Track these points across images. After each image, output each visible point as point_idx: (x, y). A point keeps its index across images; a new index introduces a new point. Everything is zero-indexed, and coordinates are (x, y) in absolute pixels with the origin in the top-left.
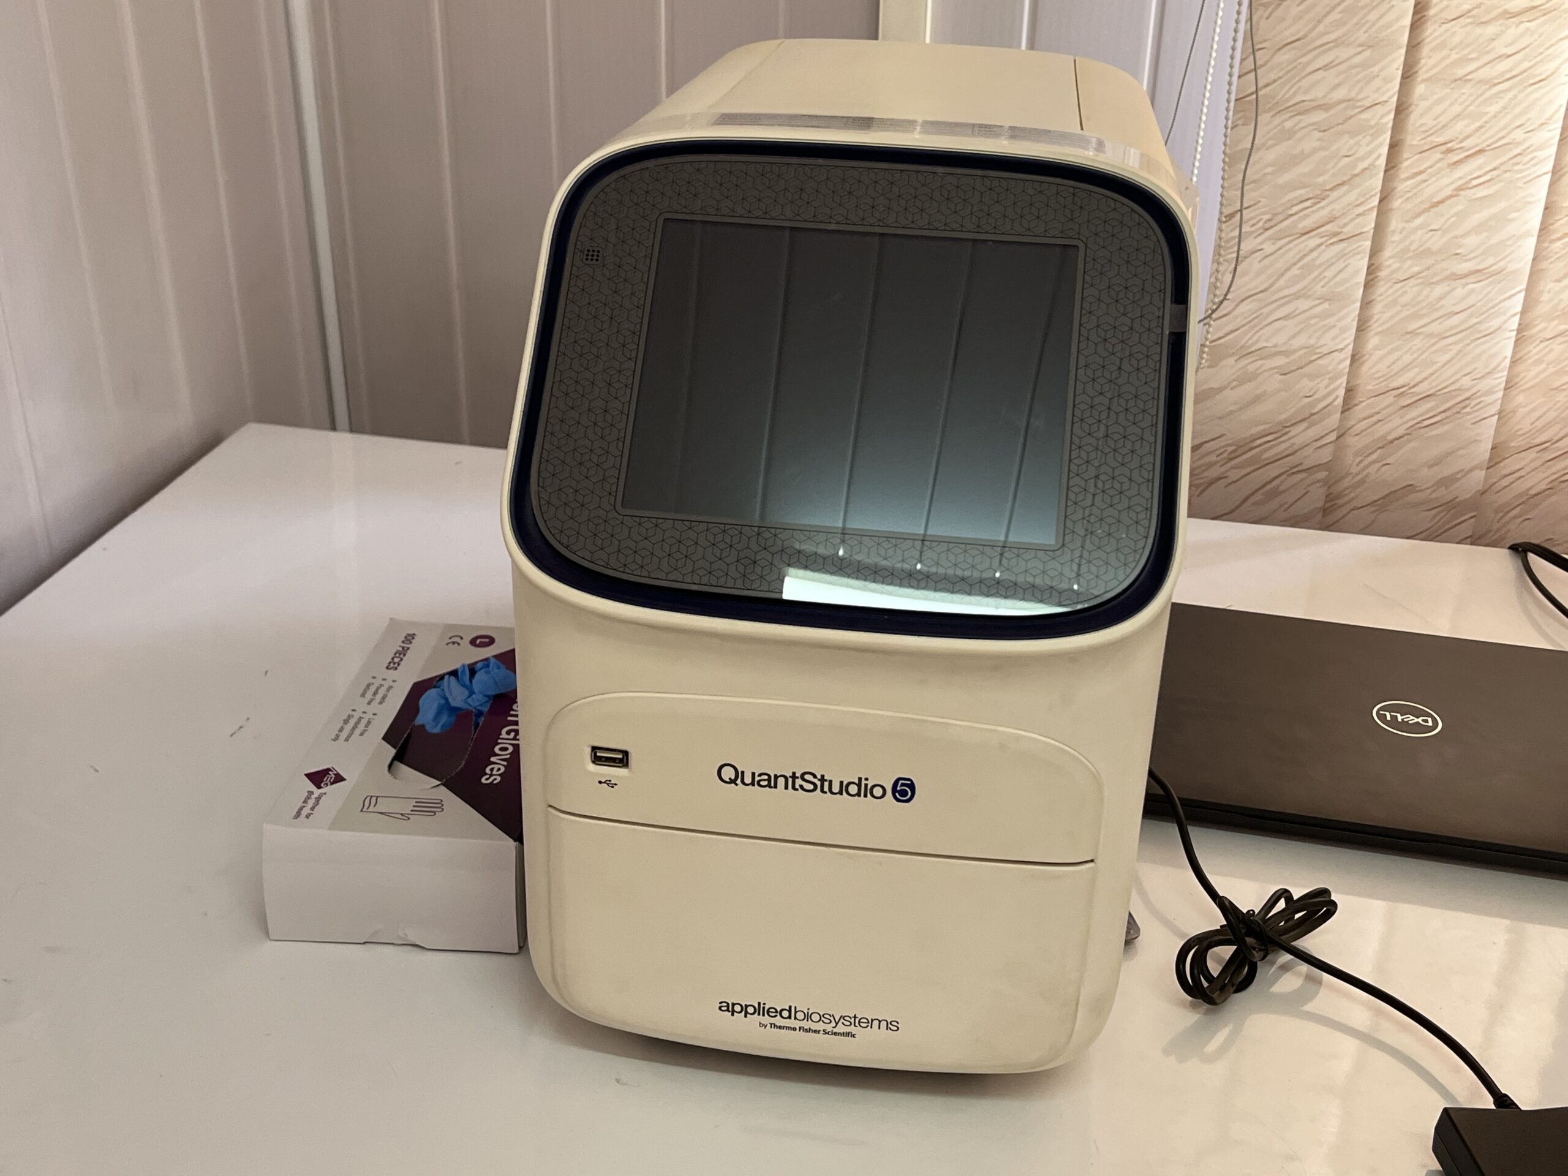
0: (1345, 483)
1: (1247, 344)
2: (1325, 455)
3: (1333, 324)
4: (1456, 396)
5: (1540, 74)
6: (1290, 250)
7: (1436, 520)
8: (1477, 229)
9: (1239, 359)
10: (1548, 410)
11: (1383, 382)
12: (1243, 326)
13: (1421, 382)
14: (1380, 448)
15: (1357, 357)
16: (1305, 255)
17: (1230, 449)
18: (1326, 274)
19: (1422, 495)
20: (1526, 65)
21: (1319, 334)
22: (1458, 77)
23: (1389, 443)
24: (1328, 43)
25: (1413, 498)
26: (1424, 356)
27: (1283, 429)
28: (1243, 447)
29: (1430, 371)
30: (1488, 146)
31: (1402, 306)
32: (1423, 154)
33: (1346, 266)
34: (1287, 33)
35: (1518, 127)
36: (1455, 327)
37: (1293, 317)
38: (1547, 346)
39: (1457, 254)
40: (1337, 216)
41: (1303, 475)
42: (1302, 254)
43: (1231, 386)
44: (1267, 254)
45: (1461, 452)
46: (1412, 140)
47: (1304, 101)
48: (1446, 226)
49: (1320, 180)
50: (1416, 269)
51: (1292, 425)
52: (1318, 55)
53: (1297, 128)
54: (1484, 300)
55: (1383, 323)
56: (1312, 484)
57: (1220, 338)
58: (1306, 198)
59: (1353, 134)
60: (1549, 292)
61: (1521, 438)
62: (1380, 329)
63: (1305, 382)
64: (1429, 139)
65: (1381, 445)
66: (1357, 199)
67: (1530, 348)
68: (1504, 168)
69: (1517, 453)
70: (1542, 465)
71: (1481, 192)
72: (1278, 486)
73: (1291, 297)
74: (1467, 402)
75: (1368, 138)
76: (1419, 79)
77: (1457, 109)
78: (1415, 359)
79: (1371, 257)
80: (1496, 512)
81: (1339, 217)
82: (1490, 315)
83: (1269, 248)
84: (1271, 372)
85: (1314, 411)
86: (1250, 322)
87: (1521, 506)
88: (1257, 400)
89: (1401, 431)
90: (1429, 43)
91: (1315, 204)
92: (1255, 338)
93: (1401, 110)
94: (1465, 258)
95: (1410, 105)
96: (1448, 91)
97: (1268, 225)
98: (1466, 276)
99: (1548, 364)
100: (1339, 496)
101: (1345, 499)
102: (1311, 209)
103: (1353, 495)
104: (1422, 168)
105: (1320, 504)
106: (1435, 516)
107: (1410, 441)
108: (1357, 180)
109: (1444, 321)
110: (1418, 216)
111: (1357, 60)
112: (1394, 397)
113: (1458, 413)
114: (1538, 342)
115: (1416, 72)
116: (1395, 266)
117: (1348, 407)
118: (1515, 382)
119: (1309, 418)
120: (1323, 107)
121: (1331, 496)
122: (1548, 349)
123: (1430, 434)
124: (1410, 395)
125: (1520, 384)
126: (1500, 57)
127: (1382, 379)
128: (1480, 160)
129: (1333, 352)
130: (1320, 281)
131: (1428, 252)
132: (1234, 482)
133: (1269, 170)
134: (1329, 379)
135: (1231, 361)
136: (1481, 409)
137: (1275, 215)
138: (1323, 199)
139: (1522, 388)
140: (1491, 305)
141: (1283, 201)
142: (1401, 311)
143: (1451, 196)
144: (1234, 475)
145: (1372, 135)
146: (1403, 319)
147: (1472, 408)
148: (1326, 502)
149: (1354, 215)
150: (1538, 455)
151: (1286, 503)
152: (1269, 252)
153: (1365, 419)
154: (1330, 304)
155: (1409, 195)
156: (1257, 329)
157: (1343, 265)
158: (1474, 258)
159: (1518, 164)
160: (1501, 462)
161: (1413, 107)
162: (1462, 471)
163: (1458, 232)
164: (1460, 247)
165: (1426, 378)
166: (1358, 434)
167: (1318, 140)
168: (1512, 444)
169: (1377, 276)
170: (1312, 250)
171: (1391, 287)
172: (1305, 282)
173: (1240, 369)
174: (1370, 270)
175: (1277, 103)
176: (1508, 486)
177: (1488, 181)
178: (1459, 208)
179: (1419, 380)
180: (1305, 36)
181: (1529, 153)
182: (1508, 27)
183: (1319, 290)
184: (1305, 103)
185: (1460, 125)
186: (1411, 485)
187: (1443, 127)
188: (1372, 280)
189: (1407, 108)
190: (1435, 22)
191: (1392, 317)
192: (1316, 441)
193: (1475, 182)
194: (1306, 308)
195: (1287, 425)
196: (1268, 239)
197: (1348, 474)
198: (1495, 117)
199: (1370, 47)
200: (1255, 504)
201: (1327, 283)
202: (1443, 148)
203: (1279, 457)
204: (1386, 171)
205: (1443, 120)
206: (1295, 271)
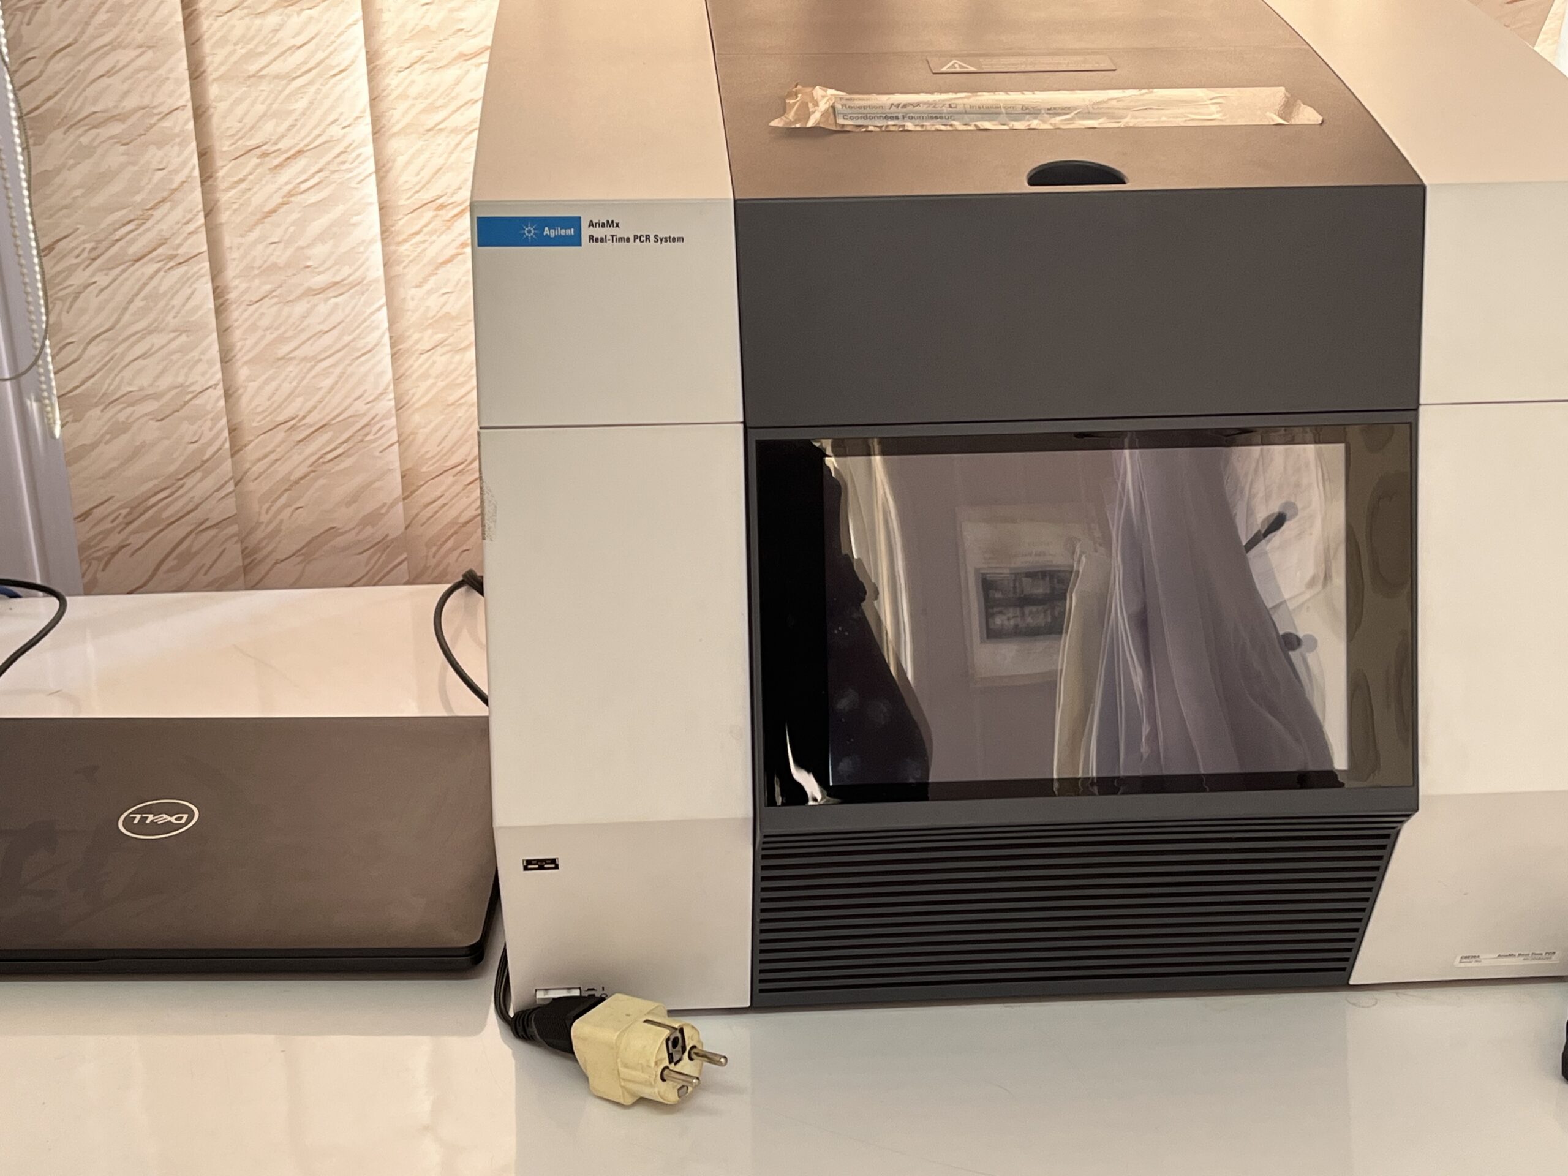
0: (259, 534)
1: (110, 391)
2: (230, 507)
3: (197, 358)
4: (354, 423)
5: (339, 65)
6: (127, 279)
7: (373, 562)
8: (321, 238)
9: (105, 408)
10: (452, 428)
11: (267, 416)
12: (99, 370)
13: (310, 412)
14: (287, 490)
15: (230, 392)
16: (145, 284)
17: (124, 512)
18: (175, 302)
19: (350, 537)
20: (320, 55)
21: (186, 370)
22: (251, 73)
23: (294, 484)
24: (105, 46)
25: (340, 541)
26: (304, 382)
27: (175, 482)
28: (137, 508)
29: (317, 398)
30: (307, 145)
31: (264, 330)
32: (238, 160)
33: (193, 293)
34: (55, 39)
35: (333, 122)
36: (330, 347)
37: (151, 355)
38: (427, 360)
39: (308, 267)
40: (167, 237)
41: (213, 532)
42: (141, 282)
43: (104, 441)
44: (102, 287)
45: (378, 484)
46: (222, 146)
47: (95, 113)
48: (286, 237)
49: (138, 198)
50: (268, 287)
51: (186, 476)
52: (97, 60)
53: (95, 144)
54: (353, 314)
55: (249, 351)
56: (226, 540)
57: (77, 387)
58: (128, 220)
59: (160, 145)
60: (413, 299)
61: (431, 463)
62: (246, 359)
63: (185, 425)
64: (239, 143)
65: (286, 486)
66: (184, 217)
67: (411, 362)
68: (332, 167)
69: (433, 479)
70: (464, 489)
71: (313, 197)
72: (191, 546)
73: (144, 332)
74: (367, 429)
75: (176, 148)
76: (210, 78)
77: (260, 108)
78: (296, 387)
79: (213, 279)
80: (428, 545)
81: (170, 238)
82: (363, 331)
83: (102, 280)
84: (145, 419)
85: (205, 458)
86: (105, 365)
87: (455, 536)
88: (137, 452)
89: (303, 469)
90: (210, 38)
91: (140, 225)
92: (116, 383)
93: (200, 114)
94: (317, 270)
95: (208, 108)
96: (244, 89)
97: (94, 254)
98: (323, 290)
99: (437, 377)
100: (256, 550)
101: (265, 552)
102: (136, 233)
103: (269, 548)
104: (241, 176)
105: (239, 563)
106: (370, 558)
107: (317, 478)
108: (178, 196)
109: (315, 341)
110: (251, 229)
111: (141, 62)
112: (285, 432)
113: (362, 441)
114: (417, 354)
115: (204, 72)
116: (244, 286)
117: (237, 448)
118: (404, 402)
119: (202, 465)
120: (118, 117)
121: (247, 552)
122: (431, 361)
123: (337, 468)
124: (302, 428)
125: (411, 403)
126: (289, 49)
127: (266, 414)
128: (301, 162)
129: (207, 389)
130: (169, 311)
131: (274, 268)
132: (139, 549)
133: (78, 192)
134: (212, 420)
135: (96, 412)
136: (383, 435)
137: (98, 242)
138: (148, 220)
139: (417, 406)
140: (362, 318)
141: (103, 226)
142: (264, 336)
143: (283, 204)
144: (137, 541)
145: (180, 144)
146: (268, 345)
147: (375, 434)
148: (244, 559)
149: (185, 235)
150: (456, 478)
151: (204, 565)
152: (105, 284)
153: (259, 460)
154: (188, 336)
155: (235, 206)
156: (116, 372)
157: (189, 291)
158: (329, 269)
159: (344, 163)
160: (415, 491)
161: (212, 110)
162: (385, 504)
163: (301, 243)
164: (309, 258)
165: (315, 407)
166: (256, 479)
167: (123, 154)
168: (424, 469)
169: (227, 300)
170: (151, 278)
171: (245, 310)
172: (152, 315)
173: (109, 420)
174: (216, 293)
175: (66, 117)
176: (432, 517)
177: (318, 184)
178: (295, 216)
179: (307, 410)
180: (76, 41)
181: (353, 150)
182: (289, 16)
183: (171, 321)
184: (98, 115)
185: (269, 127)
186: (333, 528)
187: (251, 129)
188: (222, 304)
189: (205, 112)
190: (208, 16)
191: (257, 343)
192: (217, 490)
193: (304, 187)
194: (164, 342)
195: (181, 476)
196: (99, 270)
197: (259, 524)
198: (304, 114)
199: (149, 47)
200: (169, 571)
201: (178, 313)
202: (258, 152)
203: (180, 514)
204: (202, 182)
205: (249, 121)
206: (138, 303)
